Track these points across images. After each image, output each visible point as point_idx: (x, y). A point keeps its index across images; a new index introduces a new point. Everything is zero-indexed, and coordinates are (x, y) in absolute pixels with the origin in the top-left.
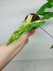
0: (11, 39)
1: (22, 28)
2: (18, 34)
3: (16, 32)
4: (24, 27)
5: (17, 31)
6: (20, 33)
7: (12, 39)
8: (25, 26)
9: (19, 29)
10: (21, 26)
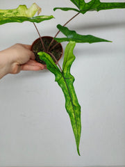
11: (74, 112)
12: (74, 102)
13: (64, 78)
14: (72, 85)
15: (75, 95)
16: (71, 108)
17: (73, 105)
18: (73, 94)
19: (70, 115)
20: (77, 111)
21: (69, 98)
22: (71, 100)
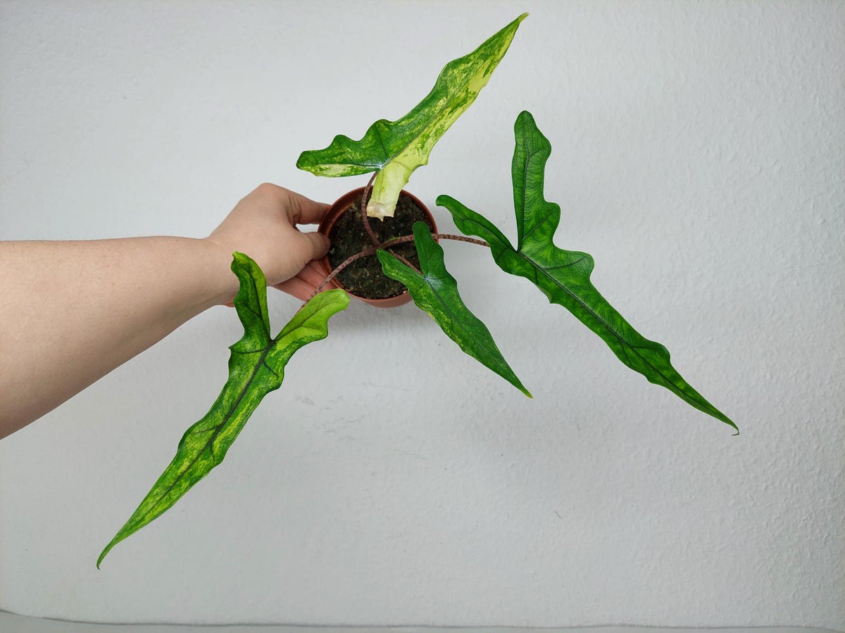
0: (493, 62)
1: (431, 130)
2: (452, 90)
3: (465, 101)
4: (416, 141)
5: (460, 110)
6: (442, 103)
7: (488, 62)
8: (411, 146)
9: (446, 121)
10: (437, 140)
11: (194, 461)
12: (221, 437)
13: (262, 361)
14: (261, 396)
15: (241, 426)
16: (196, 445)
17: (210, 444)
18: (239, 419)
19: (179, 458)
20: (202, 463)
21: (219, 417)
22: (219, 429)
